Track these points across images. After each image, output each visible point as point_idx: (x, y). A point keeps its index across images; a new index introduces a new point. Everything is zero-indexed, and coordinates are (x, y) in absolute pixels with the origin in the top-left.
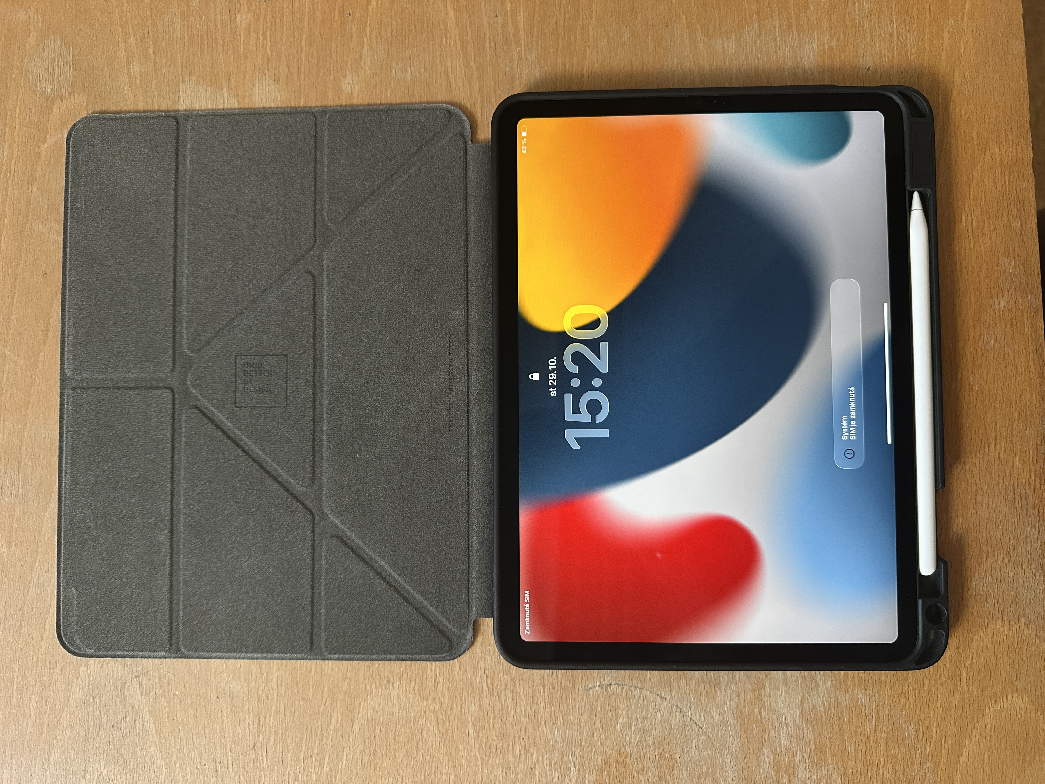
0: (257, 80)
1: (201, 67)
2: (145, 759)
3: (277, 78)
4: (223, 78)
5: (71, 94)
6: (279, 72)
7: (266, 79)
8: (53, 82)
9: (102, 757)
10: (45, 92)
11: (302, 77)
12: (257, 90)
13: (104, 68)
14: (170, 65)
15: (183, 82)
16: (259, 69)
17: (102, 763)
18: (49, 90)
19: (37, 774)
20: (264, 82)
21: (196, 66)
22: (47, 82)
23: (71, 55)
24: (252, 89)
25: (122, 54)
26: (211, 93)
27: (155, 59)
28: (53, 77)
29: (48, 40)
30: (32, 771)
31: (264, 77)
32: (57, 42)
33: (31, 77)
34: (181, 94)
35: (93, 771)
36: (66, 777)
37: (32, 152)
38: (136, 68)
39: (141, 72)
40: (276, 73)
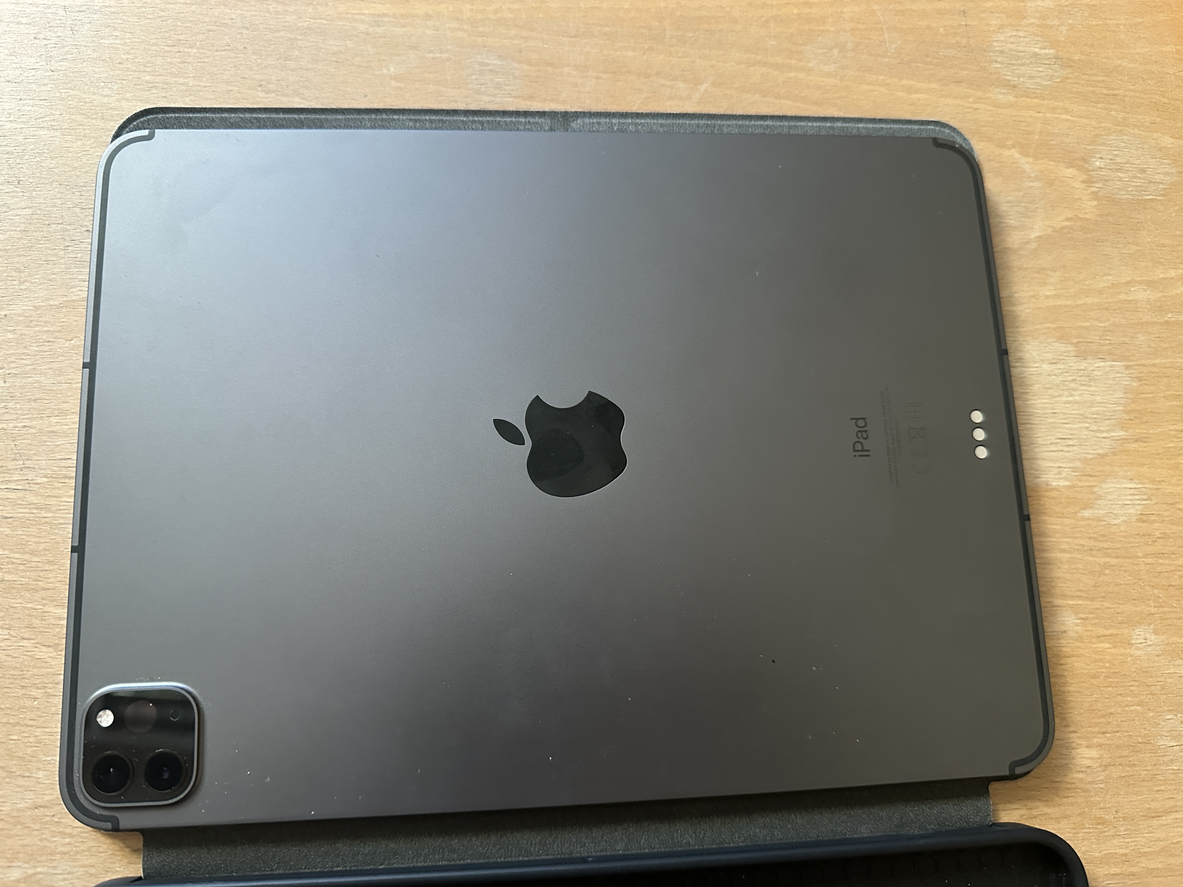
0: (1140, 486)
1: (1150, 396)
2: (26, 281)
3: (1145, 518)
4: (1138, 431)
5: (1095, 196)
6: (1155, 521)
7: (1142, 500)
8: (1109, 169)
9: (38, 212)
10: (1094, 157)
11: (1150, 560)
12: (1123, 486)
13: (1137, 245)
14: (1149, 347)
15: (1127, 367)
16: (1157, 489)
17: (28, 211)
18: (1098, 163)
19: (23, 108)
20: (1137, 497)
21: (1152, 388)
22: (1109, 161)
23: (1151, 197)
24: (1125, 477)
25: (1159, 274)
26: (1115, 411)
27: (1157, 323)
28: (1117, 170)
29: (1169, 164)
30: (27, 102)
31: (1145, 497)
32: (1168, 178)
33: (1113, 138)
34: (1109, 363)
35: (17, 197)
36: (12, 153)
37: (1005, 135)
38: (1141, 294)
39: (1137, 301)
40: (1153, 518)
